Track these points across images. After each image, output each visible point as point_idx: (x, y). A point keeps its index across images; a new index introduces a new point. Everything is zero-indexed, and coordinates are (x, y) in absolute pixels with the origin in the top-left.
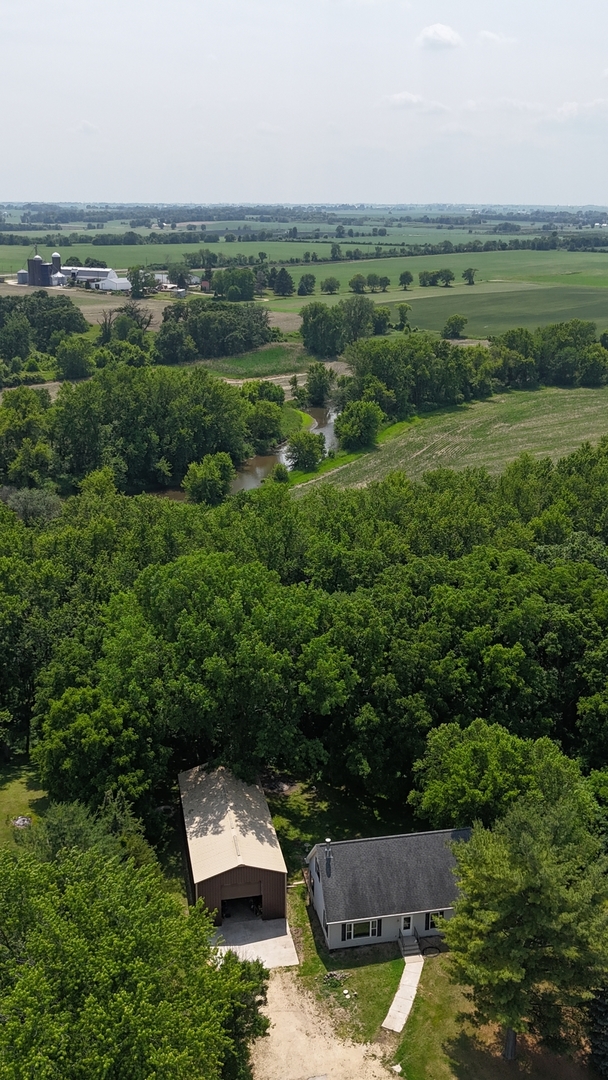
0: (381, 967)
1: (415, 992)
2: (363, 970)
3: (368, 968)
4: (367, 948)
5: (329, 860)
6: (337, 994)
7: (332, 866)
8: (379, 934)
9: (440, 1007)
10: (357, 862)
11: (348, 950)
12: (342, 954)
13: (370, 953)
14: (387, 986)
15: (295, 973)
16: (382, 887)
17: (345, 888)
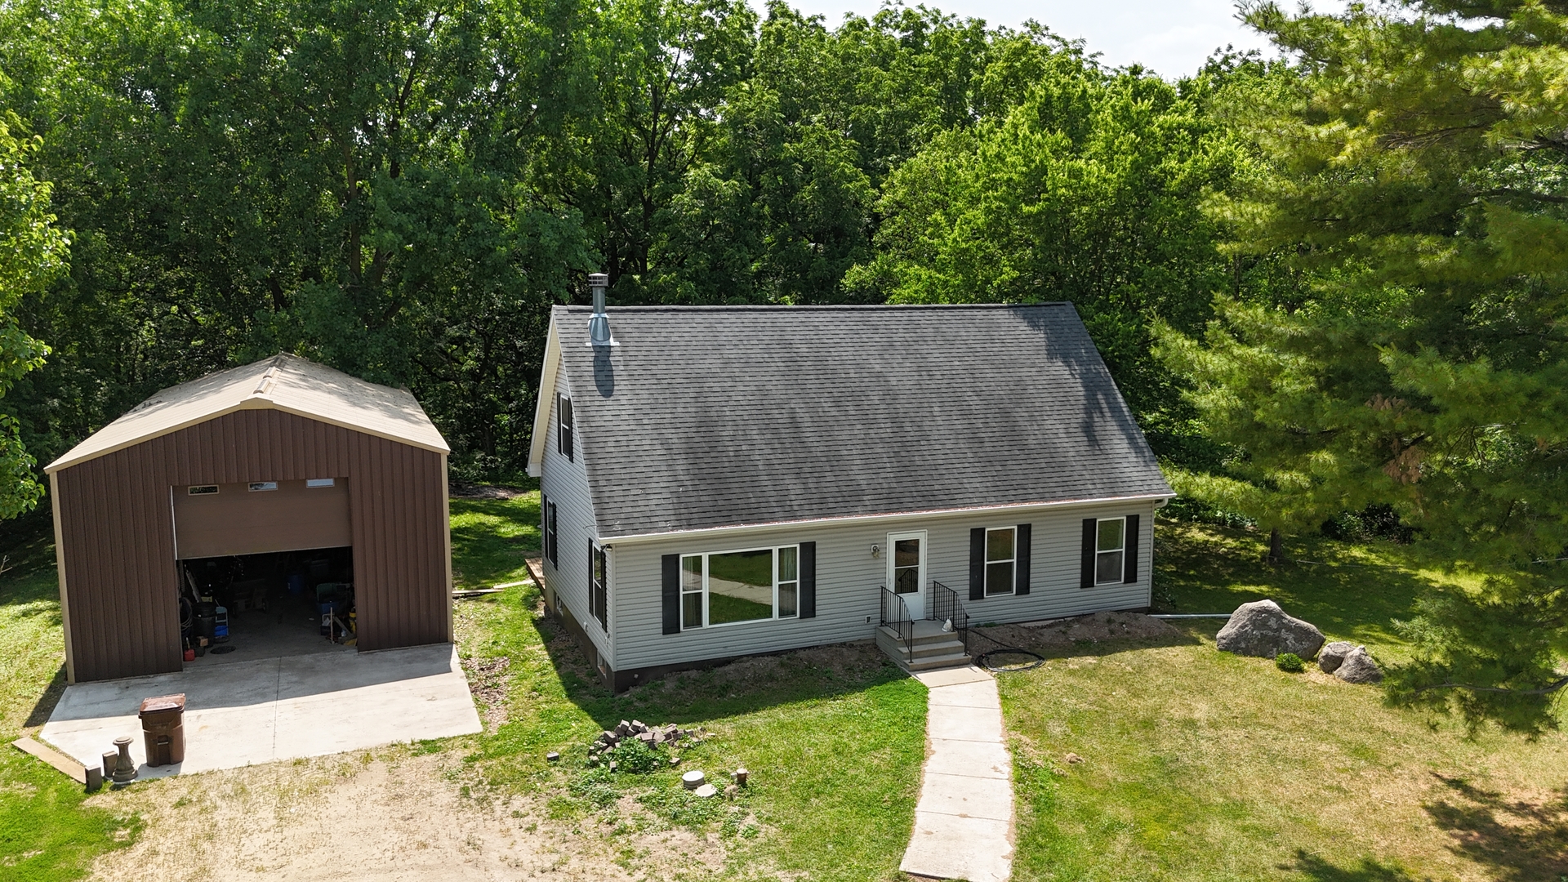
0: (833, 708)
1: (1008, 757)
2: (759, 720)
3: (781, 714)
4: (770, 658)
5: (602, 354)
6: (651, 791)
7: (618, 370)
8: (809, 611)
9: (1138, 792)
10: (712, 363)
11: (694, 674)
12: (670, 685)
13: (783, 672)
14: (876, 748)
15: (458, 755)
16: (810, 436)
17: (669, 433)
